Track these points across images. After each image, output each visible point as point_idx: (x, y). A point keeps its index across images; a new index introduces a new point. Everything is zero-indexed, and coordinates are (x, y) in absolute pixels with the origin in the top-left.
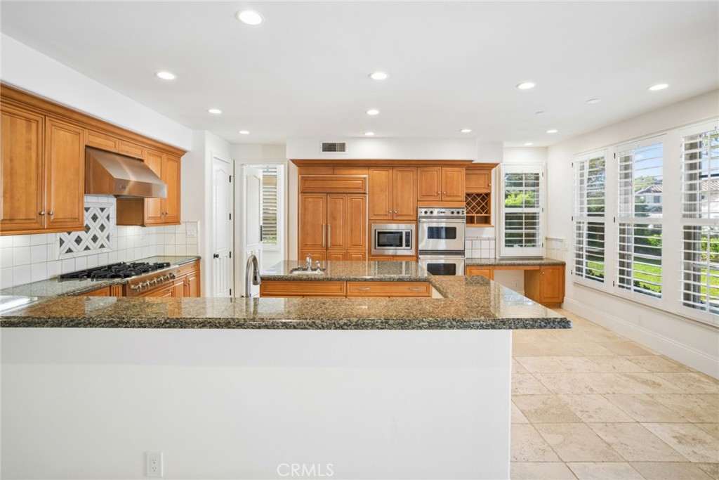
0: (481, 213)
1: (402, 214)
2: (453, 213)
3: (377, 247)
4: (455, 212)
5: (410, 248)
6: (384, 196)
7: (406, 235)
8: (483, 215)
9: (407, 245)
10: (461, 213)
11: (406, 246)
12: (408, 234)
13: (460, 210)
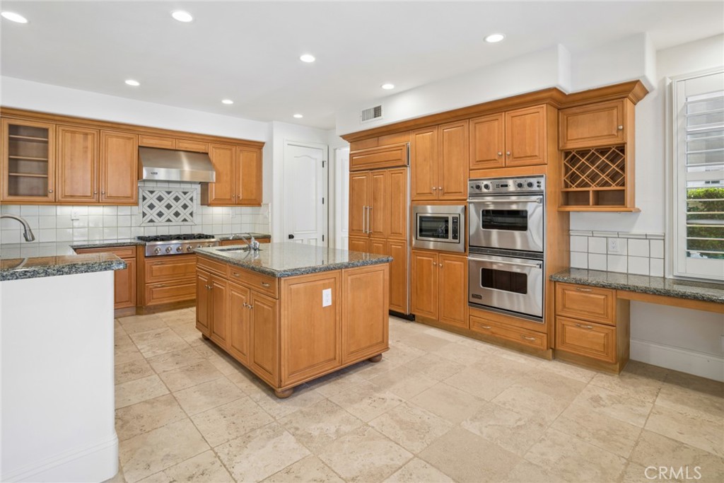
0: (610, 185)
1: (449, 191)
2: (520, 185)
3: (419, 237)
4: (525, 185)
5: (457, 241)
6: (428, 167)
7: (453, 222)
8: (614, 187)
9: (455, 237)
10: (536, 184)
11: (453, 238)
12: (456, 221)
13: (534, 181)
